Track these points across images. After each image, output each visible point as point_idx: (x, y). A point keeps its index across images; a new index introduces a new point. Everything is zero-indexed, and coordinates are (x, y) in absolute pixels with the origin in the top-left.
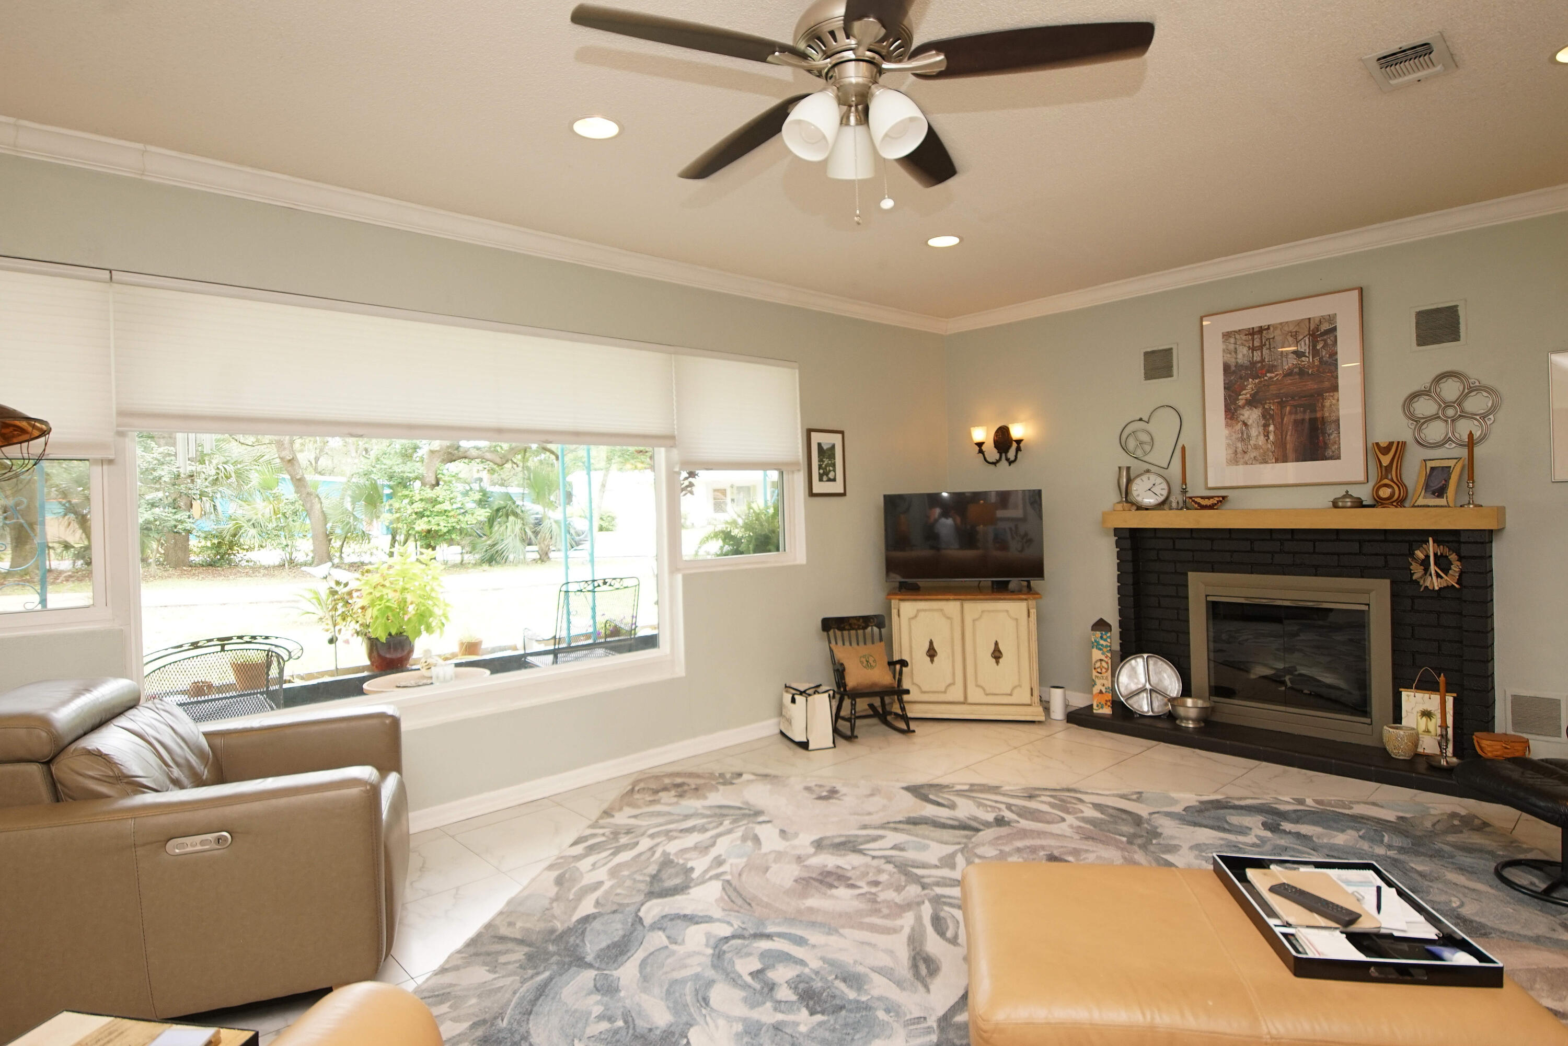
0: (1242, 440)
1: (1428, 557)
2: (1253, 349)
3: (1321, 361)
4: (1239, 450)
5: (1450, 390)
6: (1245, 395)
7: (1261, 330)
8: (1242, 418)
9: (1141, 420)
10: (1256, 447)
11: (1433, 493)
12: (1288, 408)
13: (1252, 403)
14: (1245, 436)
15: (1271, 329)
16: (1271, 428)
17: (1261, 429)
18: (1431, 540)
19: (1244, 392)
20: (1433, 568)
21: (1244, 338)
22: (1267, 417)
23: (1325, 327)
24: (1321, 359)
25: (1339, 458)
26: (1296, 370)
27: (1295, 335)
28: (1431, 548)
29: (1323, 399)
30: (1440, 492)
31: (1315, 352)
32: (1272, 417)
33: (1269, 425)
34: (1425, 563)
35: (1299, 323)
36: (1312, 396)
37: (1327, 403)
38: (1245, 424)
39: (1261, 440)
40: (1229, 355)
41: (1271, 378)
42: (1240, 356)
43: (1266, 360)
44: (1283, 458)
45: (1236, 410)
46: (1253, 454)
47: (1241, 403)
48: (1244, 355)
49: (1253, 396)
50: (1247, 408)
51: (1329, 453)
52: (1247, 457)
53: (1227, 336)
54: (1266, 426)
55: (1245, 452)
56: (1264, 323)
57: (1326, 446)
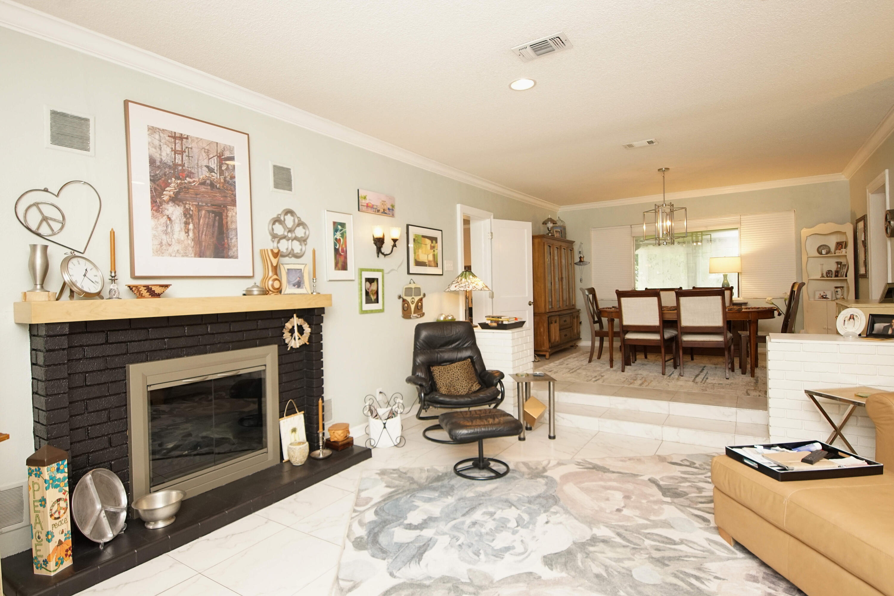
0: (166, 233)
1: (293, 327)
2: (175, 152)
3: (225, 180)
4: (164, 242)
5: (289, 221)
6: (169, 192)
7: (181, 138)
8: (167, 212)
9: (46, 190)
10: (179, 242)
11: (294, 285)
12: (203, 212)
13: (175, 200)
14: (169, 230)
15: (190, 140)
16: (191, 226)
17: (183, 225)
18: (295, 315)
19: (168, 189)
20: (296, 334)
21: (168, 138)
22: (186, 214)
23: (227, 154)
24: (225, 178)
25: (237, 257)
26: (208, 182)
27: (207, 152)
28: (296, 321)
29: (227, 210)
30: (299, 285)
31: (221, 173)
32: (191, 216)
33: (189, 224)
34: (292, 331)
35: (210, 143)
36: (219, 206)
37: (230, 214)
38: (169, 219)
39: (183, 235)
40: (154, 150)
41: (190, 182)
42: (164, 154)
43: (186, 165)
44: (201, 254)
45: (161, 204)
46: (176, 247)
47: (166, 198)
48: (167, 155)
49: (177, 194)
50: (171, 204)
51: (231, 253)
52: (171, 249)
53: (152, 130)
54: (187, 223)
55: (170, 245)
56: (185, 133)
57: (229, 248)
